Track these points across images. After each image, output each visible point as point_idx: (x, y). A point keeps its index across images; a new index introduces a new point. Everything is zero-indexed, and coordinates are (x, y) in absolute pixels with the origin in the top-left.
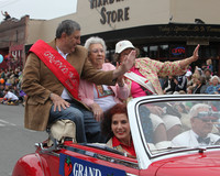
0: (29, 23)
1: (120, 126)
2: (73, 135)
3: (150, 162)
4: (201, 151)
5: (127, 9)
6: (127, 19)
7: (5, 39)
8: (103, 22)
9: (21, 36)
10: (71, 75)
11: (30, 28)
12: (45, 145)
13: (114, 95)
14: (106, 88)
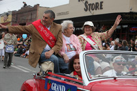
0: (39, 9)
3: (89, 82)
4: (115, 78)
6: (101, 8)
8: (86, 10)
9: (34, 16)
13: (76, 50)
14: (72, 47)
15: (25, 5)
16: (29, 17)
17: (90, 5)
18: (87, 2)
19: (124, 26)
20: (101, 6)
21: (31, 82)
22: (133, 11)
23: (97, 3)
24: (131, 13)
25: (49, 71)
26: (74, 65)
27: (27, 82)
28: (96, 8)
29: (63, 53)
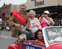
0: (11, 6)
1: (40, 35)
7: (4, 11)
9: (9, 10)
10: (25, 21)
12: (17, 41)
13: (38, 27)
14: (35, 25)
15: (5, 4)
16: (7, 10)
17: (37, 3)
18: (36, 1)
19: (55, 13)
20: (43, 3)
21: (13, 45)
22: (60, 5)
23: (41, 2)
24: (58, 6)
25: (24, 39)
26: (38, 35)
27: (11, 45)
28: (41, 4)
29: (30, 29)
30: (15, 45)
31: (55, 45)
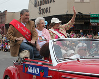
2: (28, 56)
5: (50, 8)
6: (50, 12)
8: (40, 14)
11: (8, 16)
12: (17, 61)
13: (47, 41)
18: (40, 8)
22: (68, 13)
23: (47, 8)
24: (67, 15)
30: (14, 67)
31: (66, 63)
